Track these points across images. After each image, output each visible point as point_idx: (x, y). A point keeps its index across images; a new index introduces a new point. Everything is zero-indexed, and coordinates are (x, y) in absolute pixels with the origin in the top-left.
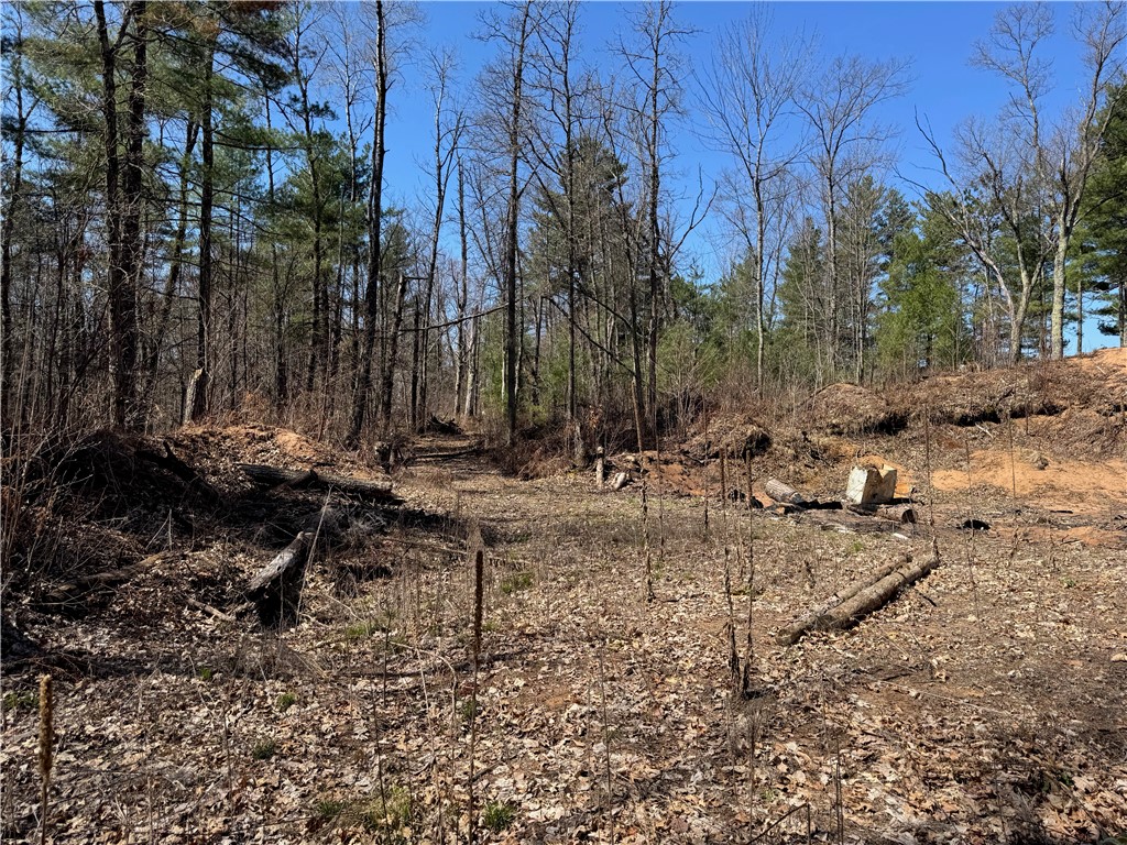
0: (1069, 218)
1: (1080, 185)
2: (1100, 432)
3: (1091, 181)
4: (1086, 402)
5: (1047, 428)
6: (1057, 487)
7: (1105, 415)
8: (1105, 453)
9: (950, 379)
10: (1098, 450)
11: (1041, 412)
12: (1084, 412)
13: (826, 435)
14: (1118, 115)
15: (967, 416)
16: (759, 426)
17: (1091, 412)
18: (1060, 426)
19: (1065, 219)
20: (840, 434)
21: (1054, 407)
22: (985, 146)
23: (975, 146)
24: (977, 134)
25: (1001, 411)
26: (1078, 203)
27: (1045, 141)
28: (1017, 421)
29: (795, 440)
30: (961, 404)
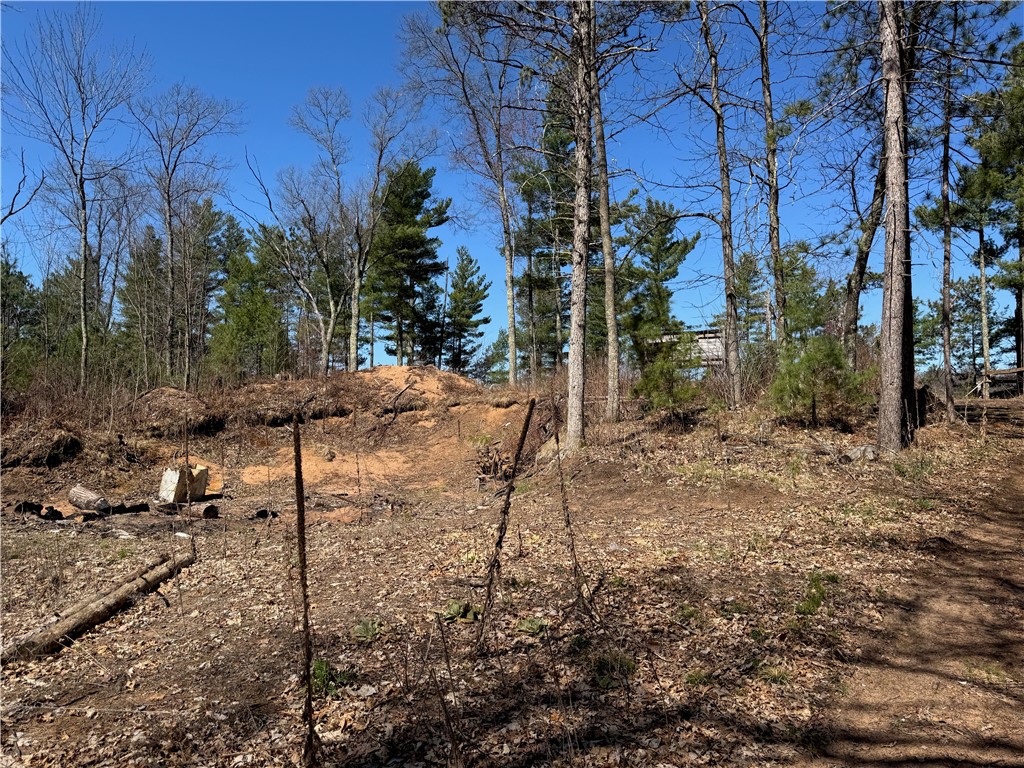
0: (362, 264)
1: (369, 240)
2: (374, 429)
3: (376, 239)
4: (366, 407)
5: (338, 427)
6: (340, 474)
7: (378, 416)
8: (377, 446)
9: (265, 386)
10: (372, 443)
11: (334, 415)
12: (365, 415)
13: (146, 438)
14: (393, 192)
15: (278, 418)
16: (69, 431)
17: (369, 414)
18: (348, 425)
19: (359, 263)
20: (160, 436)
21: (344, 411)
22: (303, 194)
23: (295, 192)
24: (296, 182)
25: (305, 413)
26: (367, 253)
27: (345, 201)
28: (317, 422)
29: (110, 444)
30: (273, 407)
